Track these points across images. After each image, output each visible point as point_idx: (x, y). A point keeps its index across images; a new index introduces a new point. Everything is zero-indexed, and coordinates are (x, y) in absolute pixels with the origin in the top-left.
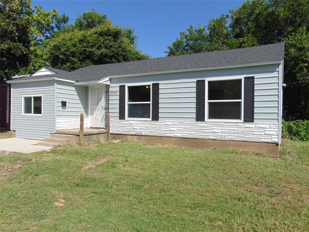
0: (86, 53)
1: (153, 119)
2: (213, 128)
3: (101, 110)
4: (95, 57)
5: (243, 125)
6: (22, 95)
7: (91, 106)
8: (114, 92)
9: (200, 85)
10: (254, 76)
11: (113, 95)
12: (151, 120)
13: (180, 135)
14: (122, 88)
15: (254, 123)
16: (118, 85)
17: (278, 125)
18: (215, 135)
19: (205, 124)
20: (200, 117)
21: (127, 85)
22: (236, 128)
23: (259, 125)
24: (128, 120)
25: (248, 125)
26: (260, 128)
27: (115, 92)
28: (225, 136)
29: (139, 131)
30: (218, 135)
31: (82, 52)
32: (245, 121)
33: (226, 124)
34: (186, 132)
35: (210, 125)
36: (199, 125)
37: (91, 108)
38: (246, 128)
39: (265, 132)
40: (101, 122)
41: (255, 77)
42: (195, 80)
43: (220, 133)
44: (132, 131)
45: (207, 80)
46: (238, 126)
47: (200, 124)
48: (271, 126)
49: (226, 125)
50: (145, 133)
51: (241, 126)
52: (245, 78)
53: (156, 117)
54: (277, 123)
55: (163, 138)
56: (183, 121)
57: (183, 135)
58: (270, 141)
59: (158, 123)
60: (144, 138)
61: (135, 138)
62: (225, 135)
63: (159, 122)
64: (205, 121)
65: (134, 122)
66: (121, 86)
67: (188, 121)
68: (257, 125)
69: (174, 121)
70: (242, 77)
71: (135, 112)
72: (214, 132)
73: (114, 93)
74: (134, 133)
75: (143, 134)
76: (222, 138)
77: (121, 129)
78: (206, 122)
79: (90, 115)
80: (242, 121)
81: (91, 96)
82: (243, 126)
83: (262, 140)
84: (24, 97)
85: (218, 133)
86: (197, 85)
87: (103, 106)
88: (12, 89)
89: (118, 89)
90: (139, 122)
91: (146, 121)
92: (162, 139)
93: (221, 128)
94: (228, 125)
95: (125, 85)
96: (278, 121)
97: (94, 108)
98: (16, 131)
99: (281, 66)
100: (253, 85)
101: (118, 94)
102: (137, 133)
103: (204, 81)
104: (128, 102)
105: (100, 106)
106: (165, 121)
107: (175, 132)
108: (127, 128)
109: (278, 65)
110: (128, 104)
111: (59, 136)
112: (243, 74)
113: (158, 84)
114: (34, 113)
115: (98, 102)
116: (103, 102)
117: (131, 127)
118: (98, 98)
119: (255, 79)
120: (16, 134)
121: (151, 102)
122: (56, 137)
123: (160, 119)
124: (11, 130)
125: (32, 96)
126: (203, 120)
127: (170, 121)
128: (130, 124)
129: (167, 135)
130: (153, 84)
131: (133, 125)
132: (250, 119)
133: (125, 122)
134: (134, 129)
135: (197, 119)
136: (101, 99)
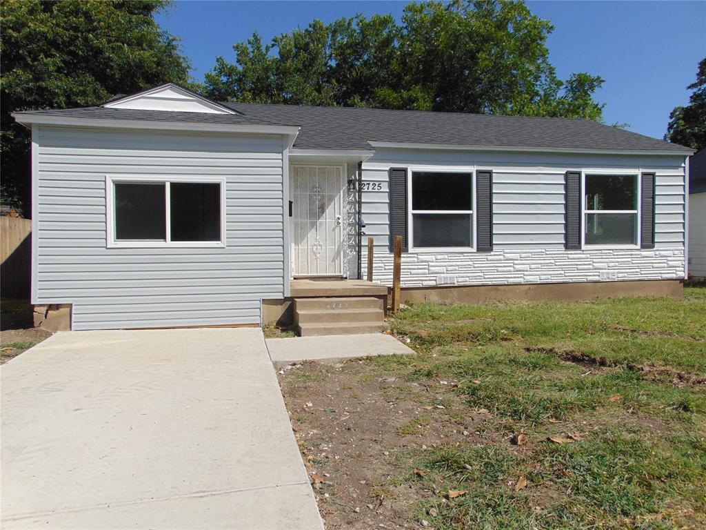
0: (72, 48)
1: (479, 250)
2: (594, 260)
3: (334, 230)
5: (639, 253)
6: (107, 175)
8: (371, 183)
9: (571, 180)
10: (655, 173)
11: (370, 190)
12: (475, 251)
13: (536, 279)
14: (397, 176)
15: (655, 249)
16: (387, 166)
17: (684, 250)
18: (598, 274)
19: (580, 254)
20: (572, 242)
21: (412, 168)
22: (629, 260)
23: (661, 252)
24: (417, 254)
25: (646, 253)
26: (662, 257)
27: (377, 184)
29: (446, 278)
30: (603, 273)
32: (643, 247)
33: (615, 253)
34: (547, 272)
35: (588, 256)
36: (570, 256)
38: (644, 257)
39: (669, 262)
40: (334, 260)
41: (657, 174)
42: (563, 171)
43: (605, 269)
44: (428, 278)
45: (585, 171)
46: (632, 255)
47: (573, 254)
48: (676, 252)
49: (614, 255)
50: (460, 280)
51: (636, 255)
52: (643, 174)
53: (486, 245)
54: (683, 248)
55: (499, 287)
56: (542, 250)
57: (543, 277)
58: (674, 276)
59: (490, 258)
60: (455, 291)
61: (434, 297)
62: (614, 273)
63: (492, 253)
64: (582, 248)
65: (433, 258)
66: (392, 171)
67: (551, 250)
68: (657, 253)
69: (525, 251)
70: (637, 172)
71: (431, 235)
72: (596, 269)
73: (371, 186)
74: (433, 283)
75: (456, 282)
76: (608, 278)
78: (583, 251)
79: (293, 244)
80: (639, 247)
82: (639, 255)
83: (664, 276)
84: (114, 182)
85: (601, 269)
86: (566, 179)
87: (339, 218)
88: (35, 146)
89: (385, 177)
90: (446, 257)
91: (462, 253)
92: (499, 290)
93: (607, 260)
94: (617, 255)
95: (407, 169)
96: (684, 244)
97: (306, 224)
98: (74, 307)
99: (687, 160)
100: (654, 186)
101: (385, 188)
102: (441, 282)
103: (579, 174)
104: (413, 209)
105: (330, 218)
106: (506, 251)
107: (526, 273)
108: (413, 271)
109: (685, 157)
110: (414, 215)
111: (337, 304)
112: (638, 167)
113: (490, 173)
114: (173, 239)
115: (322, 209)
116: (338, 209)
117: (425, 269)
118: (323, 197)
119: (657, 178)
120: (73, 316)
121: (474, 212)
122: (325, 305)
123: (495, 248)
124: (34, 306)
125: (168, 179)
126: (578, 247)
127: (517, 251)
128: (422, 262)
129: (511, 281)
130: (478, 172)
131: (431, 264)
132: (649, 242)
133: (407, 257)
134: (433, 273)
135: (567, 246)
136: (331, 199)
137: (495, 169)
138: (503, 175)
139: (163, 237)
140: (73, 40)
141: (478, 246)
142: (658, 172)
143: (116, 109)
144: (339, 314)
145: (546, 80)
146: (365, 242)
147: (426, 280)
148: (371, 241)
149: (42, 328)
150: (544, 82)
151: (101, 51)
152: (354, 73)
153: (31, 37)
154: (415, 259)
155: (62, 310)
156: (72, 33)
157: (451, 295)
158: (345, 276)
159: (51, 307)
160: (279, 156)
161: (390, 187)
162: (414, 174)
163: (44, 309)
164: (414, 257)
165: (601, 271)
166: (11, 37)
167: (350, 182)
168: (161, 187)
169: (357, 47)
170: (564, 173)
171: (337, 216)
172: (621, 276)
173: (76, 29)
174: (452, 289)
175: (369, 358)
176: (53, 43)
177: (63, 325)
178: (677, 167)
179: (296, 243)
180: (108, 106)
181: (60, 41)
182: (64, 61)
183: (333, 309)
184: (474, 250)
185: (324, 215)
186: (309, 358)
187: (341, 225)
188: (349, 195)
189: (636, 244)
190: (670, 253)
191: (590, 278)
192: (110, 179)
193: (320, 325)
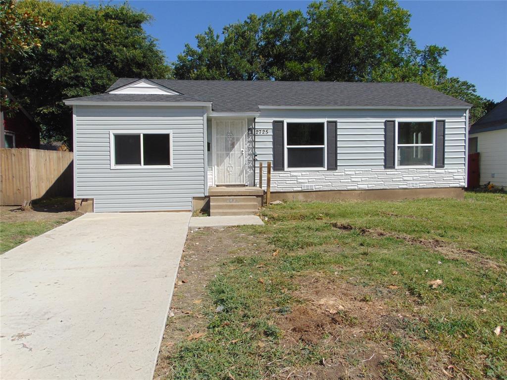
0: (95, 51)
1: (329, 169)
2: (404, 175)
3: (240, 158)
4: (117, 61)
5: (434, 170)
6: (110, 131)
7: (217, 151)
8: (262, 130)
9: (389, 126)
11: (261, 134)
13: (365, 187)
14: (278, 125)
15: (445, 168)
16: (272, 120)
17: (465, 169)
18: (406, 184)
19: (395, 171)
20: (389, 164)
21: (287, 121)
22: (428, 175)
23: (449, 170)
24: (290, 171)
25: (439, 171)
26: (449, 173)
27: (265, 130)
28: (416, 184)
29: (307, 186)
30: (410, 183)
31: (90, 48)
32: (437, 167)
33: (418, 171)
34: (373, 183)
35: (400, 173)
36: (388, 173)
37: (217, 155)
38: (437, 173)
39: (454, 177)
40: (240, 175)
41: (446, 121)
42: (384, 120)
43: (411, 181)
45: (398, 120)
46: (429, 172)
47: (390, 172)
48: (459, 170)
50: (317, 187)
51: (432, 172)
52: (437, 121)
53: (333, 166)
55: (342, 192)
56: (369, 169)
57: (370, 186)
58: (458, 185)
59: (335, 174)
60: (314, 194)
61: (301, 197)
63: (337, 171)
64: (396, 168)
65: (300, 174)
66: (275, 122)
67: (375, 169)
68: (446, 170)
69: (358, 169)
70: (433, 120)
71: (300, 160)
72: (404, 181)
73: (262, 132)
74: (300, 189)
75: (314, 188)
76: (413, 186)
77: (276, 185)
79: (216, 166)
80: (434, 167)
81: (217, 135)
82: (434, 172)
83: (451, 185)
84: (113, 134)
86: (385, 125)
87: (242, 151)
88: (74, 116)
89: (270, 126)
90: (308, 173)
91: (318, 171)
93: (412, 175)
94: (419, 172)
95: (283, 121)
96: (465, 165)
97: (223, 155)
98: (94, 200)
99: (468, 112)
100: (444, 128)
101: (270, 133)
102: (305, 188)
103: (394, 122)
104: (288, 145)
105: (237, 151)
106: (346, 170)
107: (358, 183)
108: (287, 182)
109: (466, 110)
110: (288, 148)
111: (233, 199)
112: (434, 117)
113: (336, 122)
114: (145, 164)
115: (233, 145)
116: (242, 145)
117: (295, 180)
118: (233, 138)
119: (446, 123)
120: (94, 205)
121: (325, 146)
122: (225, 200)
123: (338, 168)
124: (75, 199)
125: (142, 132)
126: (393, 167)
127: (353, 170)
128: (293, 176)
129: (349, 188)
130: (328, 122)
131: (298, 177)
132: (441, 164)
133: (284, 174)
134: (299, 183)
135: (386, 167)
136: (238, 140)
137: (338, 120)
138: (343, 124)
139: (139, 163)
140: (95, 46)
141: (328, 166)
142: (447, 120)
143: (115, 95)
144: (232, 205)
145: (409, 50)
146: (257, 164)
147: (296, 187)
148: (261, 164)
149: (79, 211)
150: (407, 52)
151: (110, 52)
152: (275, 51)
153: (72, 47)
154: (289, 175)
155: (88, 201)
156: (94, 42)
157: (311, 196)
158: (246, 184)
159: (83, 200)
160: (202, 118)
161: (274, 132)
162: (289, 124)
163: (80, 201)
164: (288, 174)
165: (408, 182)
166: (61, 47)
167: (249, 129)
168: (138, 136)
169: (278, 34)
170: (384, 121)
171: (241, 150)
172: (422, 185)
173: (97, 40)
174: (312, 193)
175: (238, 226)
176: (84, 50)
177: (89, 210)
178: (461, 116)
179: (218, 166)
180: (111, 93)
181: (88, 48)
182: (90, 60)
183: (230, 202)
184: (326, 169)
185: (234, 149)
186: (207, 226)
187: (244, 154)
188: (249, 137)
189: (432, 165)
190: (456, 171)
191: (400, 186)
192: (112, 132)
193: (221, 211)
